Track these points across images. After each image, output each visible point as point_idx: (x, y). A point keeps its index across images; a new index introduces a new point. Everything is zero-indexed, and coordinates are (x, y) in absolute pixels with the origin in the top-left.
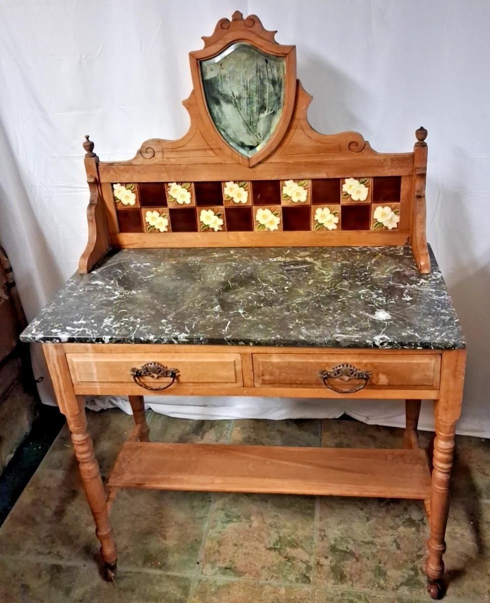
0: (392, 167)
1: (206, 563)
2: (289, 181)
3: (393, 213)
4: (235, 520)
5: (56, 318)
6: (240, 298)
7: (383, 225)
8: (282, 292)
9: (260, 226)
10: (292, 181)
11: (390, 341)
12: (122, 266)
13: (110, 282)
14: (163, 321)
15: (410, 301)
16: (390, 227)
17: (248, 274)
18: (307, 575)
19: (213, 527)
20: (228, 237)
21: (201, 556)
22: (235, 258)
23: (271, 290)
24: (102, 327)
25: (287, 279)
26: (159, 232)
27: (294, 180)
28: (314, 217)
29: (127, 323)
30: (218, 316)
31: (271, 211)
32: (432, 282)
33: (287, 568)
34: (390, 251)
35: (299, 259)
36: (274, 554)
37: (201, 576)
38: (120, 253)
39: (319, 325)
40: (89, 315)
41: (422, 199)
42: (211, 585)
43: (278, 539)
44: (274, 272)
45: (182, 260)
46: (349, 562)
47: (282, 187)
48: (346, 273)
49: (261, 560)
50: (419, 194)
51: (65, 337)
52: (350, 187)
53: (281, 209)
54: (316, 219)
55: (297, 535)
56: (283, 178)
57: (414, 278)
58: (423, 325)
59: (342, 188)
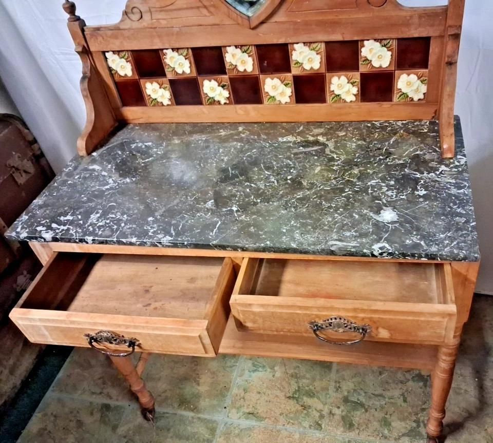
0: (420, 25)
1: (232, 409)
2: (299, 45)
3: (419, 82)
4: (260, 369)
5: (45, 211)
6: (237, 191)
7: (408, 96)
8: (284, 182)
9: (270, 98)
10: (302, 44)
11: (390, 251)
12: (124, 146)
13: (107, 166)
14: (151, 219)
15: (424, 196)
16: (416, 99)
17: (252, 159)
18: (320, 422)
19: (240, 376)
20: (236, 112)
21: (228, 401)
22: (242, 138)
23: (273, 180)
24: (86, 225)
25: (293, 166)
26: (163, 105)
27: (304, 43)
28: (330, 88)
29: (113, 220)
30: (210, 213)
31: (281, 81)
32: (454, 170)
33: (303, 415)
34: (413, 127)
35: (311, 139)
36: (292, 402)
37: (226, 419)
38: (125, 130)
39: (315, 228)
40: (78, 209)
41: (453, 66)
42: (235, 428)
43: (297, 389)
44: (280, 156)
45: (186, 138)
46: (358, 413)
47: (291, 52)
48: (358, 157)
49: (280, 408)
50: (450, 60)
51: (48, 236)
52: (371, 50)
53: (292, 78)
54: (332, 89)
55: (314, 385)
56: (290, 41)
57: (433, 164)
58: (433, 230)
59: (361, 52)
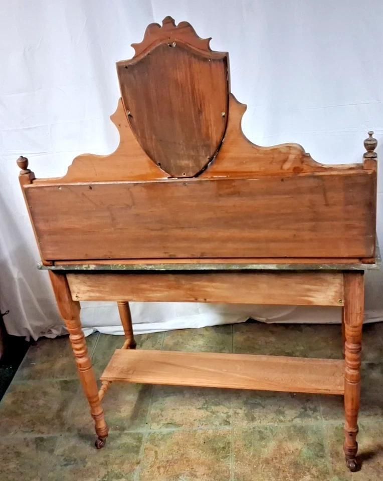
1: (153, 423)
4: (172, 394)
18: (228, 420)
36: (203, 411)
37: (149, 431)
42: (158, 435)
43: (205, 402)
46: (258, 409)
49: (193, 416)
